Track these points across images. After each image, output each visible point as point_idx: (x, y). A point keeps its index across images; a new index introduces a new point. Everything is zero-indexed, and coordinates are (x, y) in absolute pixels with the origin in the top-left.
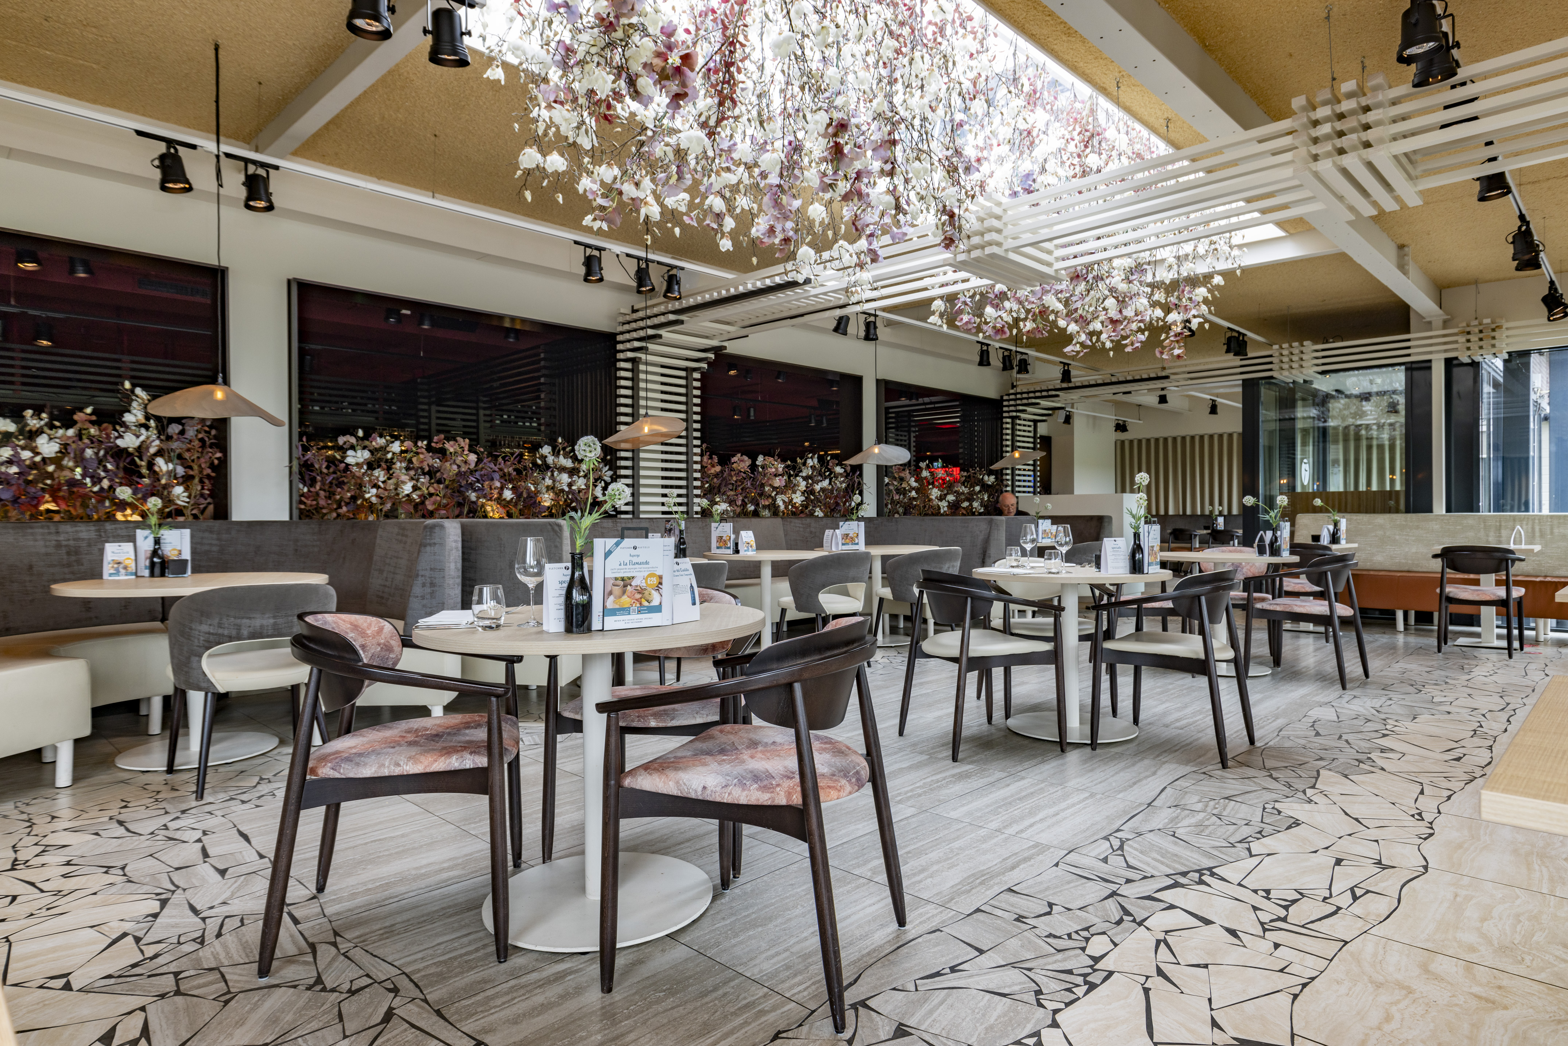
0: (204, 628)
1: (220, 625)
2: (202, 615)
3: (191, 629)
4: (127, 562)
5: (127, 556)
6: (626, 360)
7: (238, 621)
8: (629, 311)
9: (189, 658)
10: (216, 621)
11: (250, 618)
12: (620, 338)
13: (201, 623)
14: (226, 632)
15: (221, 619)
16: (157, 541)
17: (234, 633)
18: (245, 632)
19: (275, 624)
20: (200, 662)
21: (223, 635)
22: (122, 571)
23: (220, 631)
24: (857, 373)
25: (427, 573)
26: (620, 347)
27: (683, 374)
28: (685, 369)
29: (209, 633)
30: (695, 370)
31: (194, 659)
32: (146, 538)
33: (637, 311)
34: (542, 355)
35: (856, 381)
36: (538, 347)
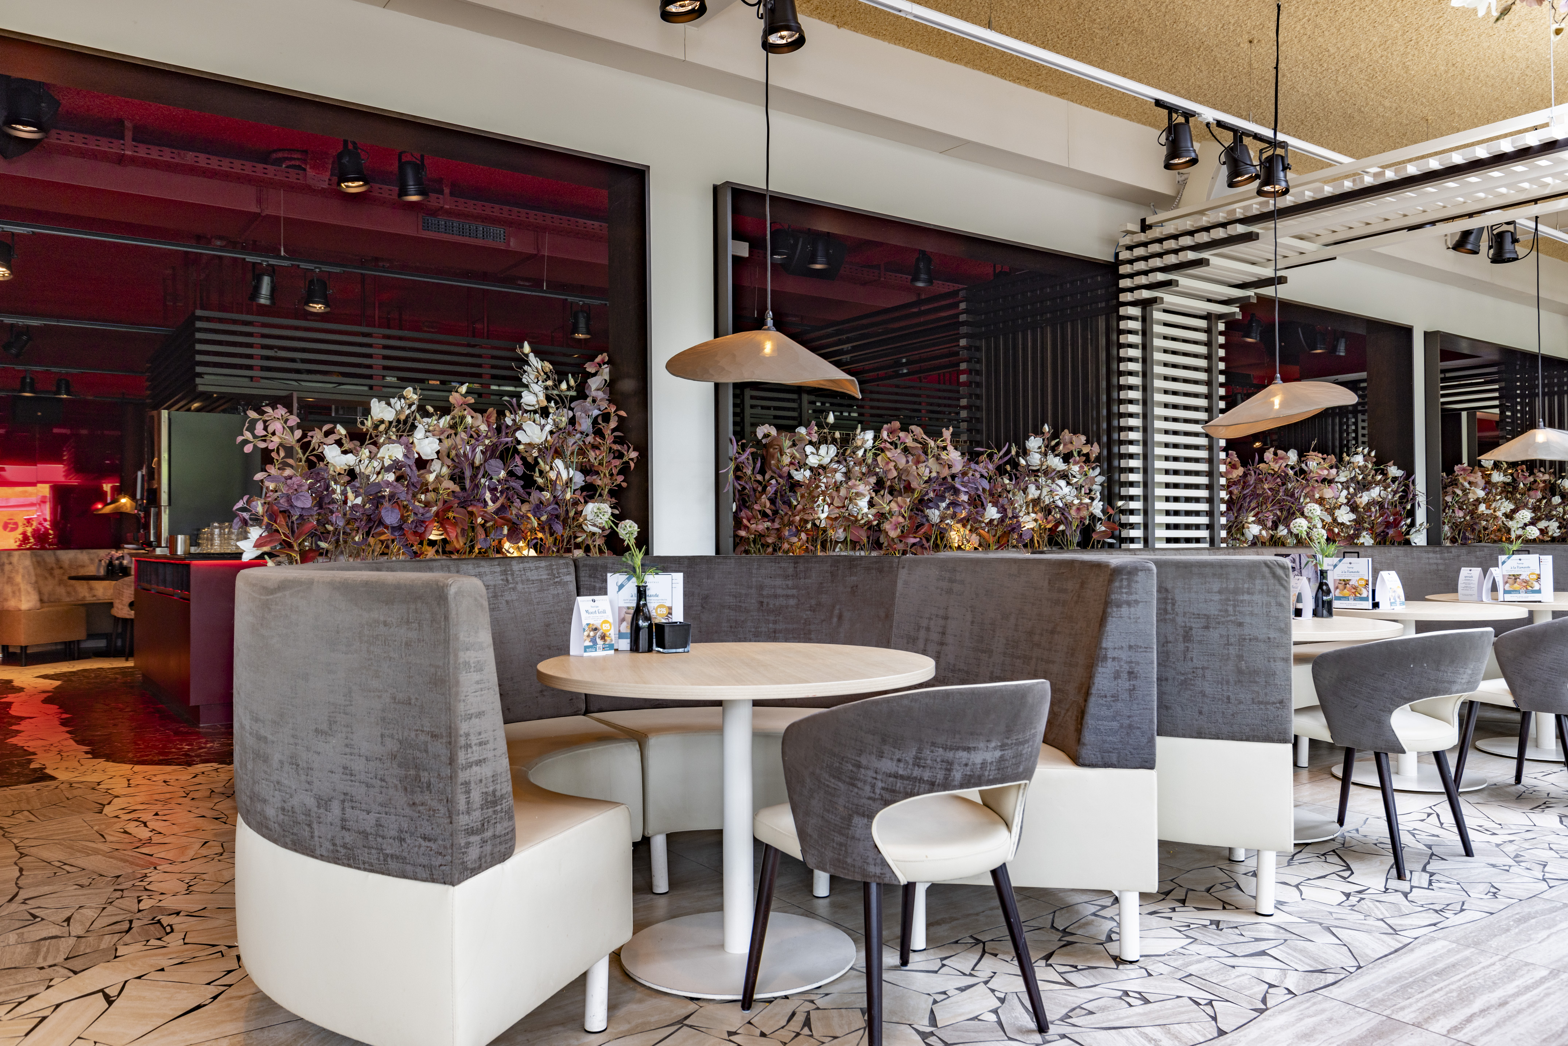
0: (887, 765)
1: (918, 762)
2: (884, 741)
3: (859, 766)
4: (605, 628)
5: (603, 617)
6: (1133, 304)
7: (950, 755)
8: (1137, 228)
9: (850, 818)
10: (910, 755)
11: (968, 749)
12: (1124, 269)
13: (881, 755)
14: (927, 775)
15: (920, 750)
16: (641, 593)
17: (940, 776)
18: (957, 775)
19: (1002, 759)
20: (869, 827)
21: (921, 780)
22: (600, 642)
23: (917, 772)
24: (1402, 320)
25: (1124, 655)
26: (1124, 283)
27: (1203, 324)
28: (1208, 317)
29: (896, 776)
30: (1220, 317)
31: (858, 821)
32: (621, 587)
33: (1150, 227)
34: (963, 306)
35: (1406, 332)
36: (955, 293)
